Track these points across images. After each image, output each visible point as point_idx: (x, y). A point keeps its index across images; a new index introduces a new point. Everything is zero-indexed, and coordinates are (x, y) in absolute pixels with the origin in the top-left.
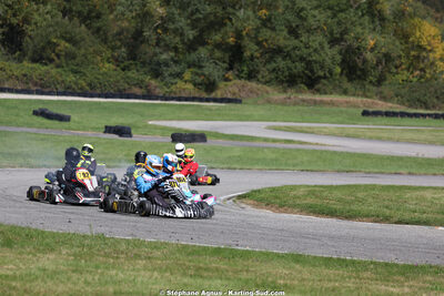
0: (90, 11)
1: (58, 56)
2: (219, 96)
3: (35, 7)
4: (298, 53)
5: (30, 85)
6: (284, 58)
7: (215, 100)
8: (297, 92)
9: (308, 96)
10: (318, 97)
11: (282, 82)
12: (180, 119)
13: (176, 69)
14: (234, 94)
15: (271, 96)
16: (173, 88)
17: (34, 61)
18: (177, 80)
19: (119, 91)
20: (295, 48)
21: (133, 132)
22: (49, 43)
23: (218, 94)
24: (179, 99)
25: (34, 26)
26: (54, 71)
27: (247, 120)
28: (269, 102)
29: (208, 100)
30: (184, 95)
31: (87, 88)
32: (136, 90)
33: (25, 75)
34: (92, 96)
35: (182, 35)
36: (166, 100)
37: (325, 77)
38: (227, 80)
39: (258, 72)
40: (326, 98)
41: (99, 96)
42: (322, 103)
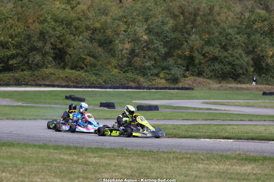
0: (106, 40)
1: (86, 65)
2: (181, 86)
3: (73, 38)
4: (227, 60)
5: (70, 83)
6: (219, 64)
7: (178, 89)
8: (227, 83)
9: (234, 85)
10: (239, 86)
11: (218, 77)
13: (156, 71)
14: (189, 85)
15: (211, 86)
16: (154, 82)
17: (72, 69)
18: (156, 78)
19: (122, 85)
20: (225, 57)
22: (81, 58)
24: (157, 89)
25: (72, 49)
26: (83, 74)
28: (210, 89)
29: (173, 89)
30: (160, 86)
31: (103, 83)
32: (132, 84)
33: (67, 77)
34: (106, 88)
35: (158, 51)
36: (150, 89)
37: (244, 74)
38: (185, 76)
39: (204, 72)
40: (244, 86)
41: (110, 88)
42: (242, 89)
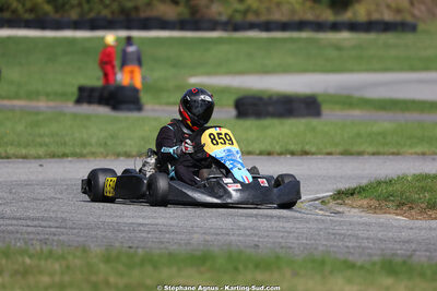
7: (353, 27)
12: (266, 71)
14: (398, 11)
19: (123, 11)
21: (144, 98)
23: (360, 12)
24: (267, 26)
27: (426, 69)
29: (335, 27)
30: (277, 16)
31: (48, 8)
32: (165, 10)
34: (58, 26)
36: (237, 28)
41: (76, 26)
